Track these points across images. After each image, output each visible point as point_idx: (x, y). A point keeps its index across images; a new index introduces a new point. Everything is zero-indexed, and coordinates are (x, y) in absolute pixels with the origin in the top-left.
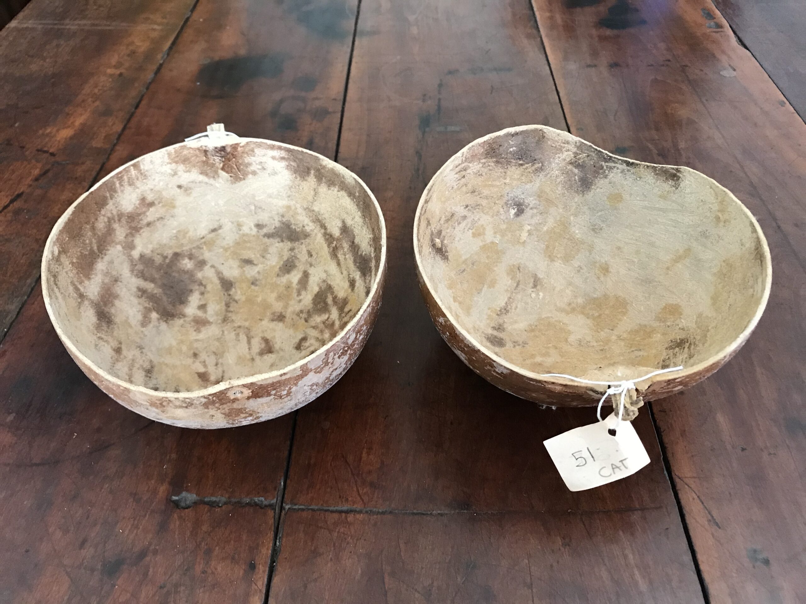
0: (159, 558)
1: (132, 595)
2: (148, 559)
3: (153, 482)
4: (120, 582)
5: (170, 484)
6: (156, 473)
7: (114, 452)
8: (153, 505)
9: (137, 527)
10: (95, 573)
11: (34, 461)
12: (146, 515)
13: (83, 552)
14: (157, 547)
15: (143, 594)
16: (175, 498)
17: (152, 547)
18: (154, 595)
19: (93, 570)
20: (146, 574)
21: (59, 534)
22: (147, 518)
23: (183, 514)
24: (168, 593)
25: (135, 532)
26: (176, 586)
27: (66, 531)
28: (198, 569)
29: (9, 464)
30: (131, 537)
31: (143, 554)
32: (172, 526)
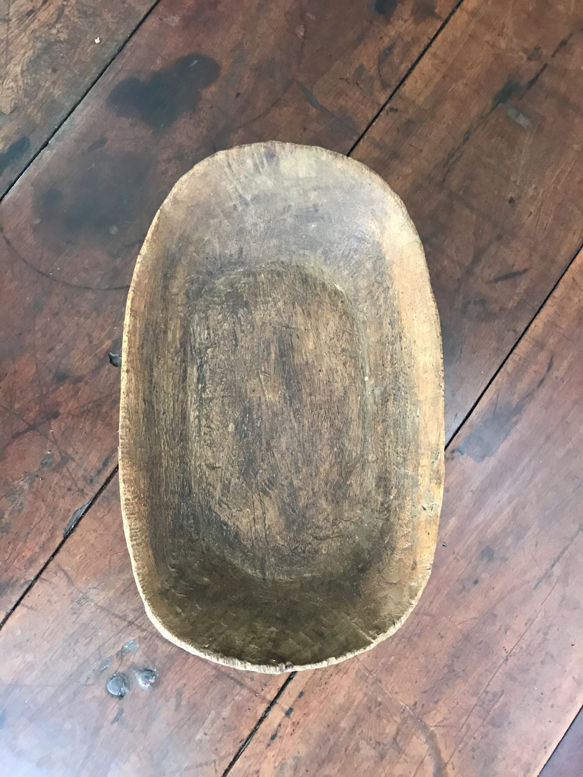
0: (87, 387)
1: (65, 400)
2: (81, 384)
3: (104, 334)
4: (62, 388)
5: (113, 341)
6: (108, 329)
7: (90, 295)
8: (98, 350)
9: (83, 360)
10: (51, 374)
11: (41, 270)
12: (90, 356)
13: (49, 356)
14: (89, 381)
15: (70, 404)
16: (111, 354)
17: (86, 379)
18: (76, 409)
19: (50, 371)
20: (76, 393)
21: (39, 334)
22: (91, 357)
23: (111, 369)
24: (83, 412)
25: (81, 362)
26: (89, 411)
27: (44, 335)
28: (104, 409)
29: (26, 262)
30: (78, 364)
31: (79, 379)
32: (102, 373)
